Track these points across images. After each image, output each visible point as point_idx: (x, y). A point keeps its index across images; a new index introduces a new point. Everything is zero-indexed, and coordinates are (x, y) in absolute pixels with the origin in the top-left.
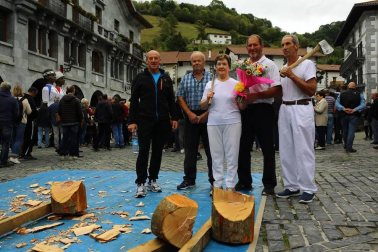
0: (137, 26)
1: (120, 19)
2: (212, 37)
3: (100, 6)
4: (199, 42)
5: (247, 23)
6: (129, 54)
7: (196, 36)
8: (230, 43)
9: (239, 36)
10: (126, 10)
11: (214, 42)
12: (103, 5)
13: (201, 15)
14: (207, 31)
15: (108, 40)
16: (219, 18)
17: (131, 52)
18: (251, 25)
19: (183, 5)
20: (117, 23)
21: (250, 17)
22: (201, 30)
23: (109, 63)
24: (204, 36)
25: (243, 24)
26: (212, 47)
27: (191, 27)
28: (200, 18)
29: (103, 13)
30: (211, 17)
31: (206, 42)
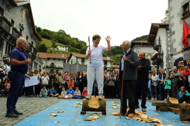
0: (35, 39)
1: (29, 35)
2: (59, 47)
3: (22, 29)
4: (52, 49)
5: (75, 42)
7: (51, 46)
8: (67, 51)
9: (72, 48)
10: (32, 31)
11: (59, 50)
12: (23, 28)
13: (53, 36)
14: (57, 44)
16: (62, 38)
17: (32, 52)
18: (78, 43)
19: (45, 30)
20: (27, 37)
21: (77, 39)
22: (54, 43)
24: (55, 46)
25: (73, 42)
26: (59, 52)
27: (49, 41)
28: (53, 37)
29: (23, 31)
30: (58, 37)
31: (56, 49)
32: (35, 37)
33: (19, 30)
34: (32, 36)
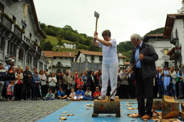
0: (39, 37)
1: (32, 33)
2: (65, 44)
3: (24, 26)
4: (58, 46)
5: (83, 38)
6: (35, 51)
7: (56, 43)
8: (75, 48)
9: (80, 45)
10: (35, 28)
11: (66, 47)
12: (26, 25)
13: (59, 32)
14: (63, 41)
15: (28, 43)
16: (69, 35)
17: (37, 50)
18: (86, 39)
19: (49, 26)
20: (31, 35)
21: (85, 35)
22: (60, 40)
23: (26, 55)
24: (61, 44)
25: (81, 39)
26: (65, 49)
27: (54, 38)
28: (59, 34)
29: (25, 29)
30: (65, 33)
31: (62, 47)
32: (39, 34)
33: (21, 28)
34: (36, 34)
